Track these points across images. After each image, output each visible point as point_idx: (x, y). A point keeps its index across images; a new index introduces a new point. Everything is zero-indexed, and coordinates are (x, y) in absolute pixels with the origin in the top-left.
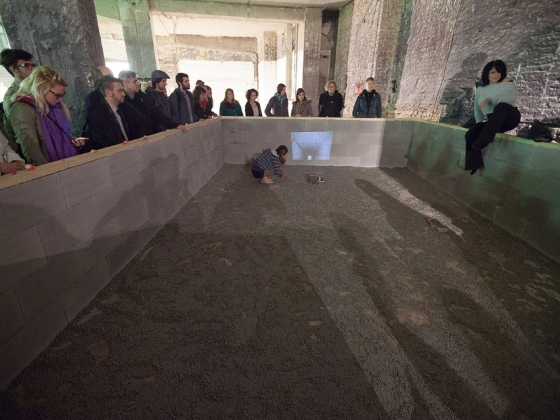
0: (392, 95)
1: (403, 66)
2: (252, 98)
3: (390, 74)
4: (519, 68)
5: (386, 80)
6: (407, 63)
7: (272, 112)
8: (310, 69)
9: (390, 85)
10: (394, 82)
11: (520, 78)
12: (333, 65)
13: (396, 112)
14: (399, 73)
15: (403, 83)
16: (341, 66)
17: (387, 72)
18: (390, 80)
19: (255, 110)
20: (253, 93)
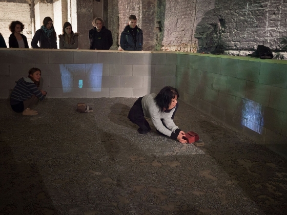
0: (159, 34)
1: (165, 8)
2: (17, 30)
3: (156, 16)
4: (248, 6)
5: (152, 20)
6: (168, 6)
7: (38, 44)
8: (84, 10)
9: (156, 25)
10: (159, 22)
11: (249, 14)
12: (106, 8)
13: (163, 48)
14: (162, 15)
15: (167, 23)
16: (113, 9)
17: (153, 13)
18: (156, 20)
19: (20, 42)
20: (18, 26)
